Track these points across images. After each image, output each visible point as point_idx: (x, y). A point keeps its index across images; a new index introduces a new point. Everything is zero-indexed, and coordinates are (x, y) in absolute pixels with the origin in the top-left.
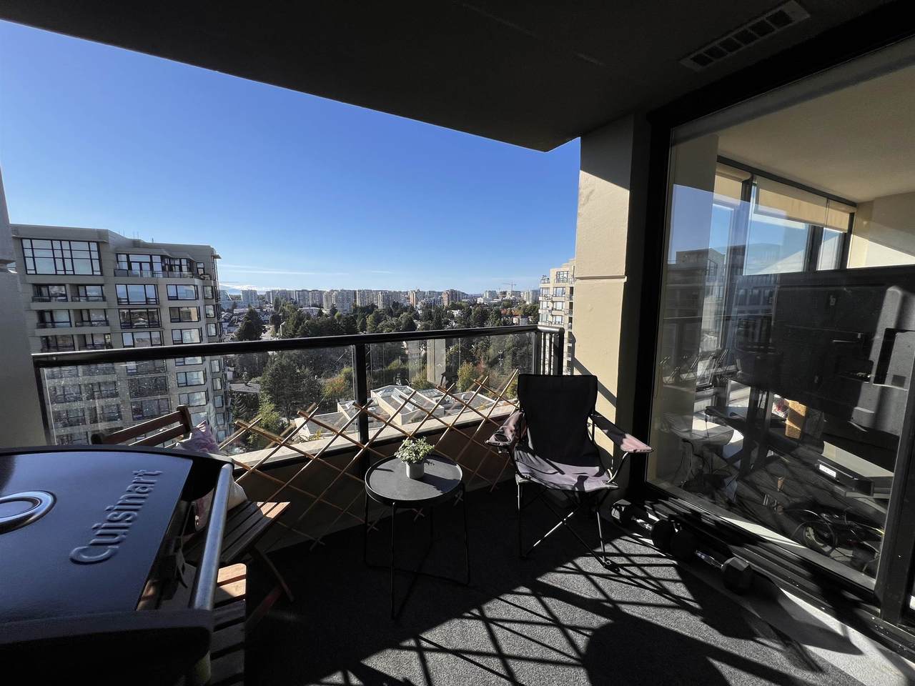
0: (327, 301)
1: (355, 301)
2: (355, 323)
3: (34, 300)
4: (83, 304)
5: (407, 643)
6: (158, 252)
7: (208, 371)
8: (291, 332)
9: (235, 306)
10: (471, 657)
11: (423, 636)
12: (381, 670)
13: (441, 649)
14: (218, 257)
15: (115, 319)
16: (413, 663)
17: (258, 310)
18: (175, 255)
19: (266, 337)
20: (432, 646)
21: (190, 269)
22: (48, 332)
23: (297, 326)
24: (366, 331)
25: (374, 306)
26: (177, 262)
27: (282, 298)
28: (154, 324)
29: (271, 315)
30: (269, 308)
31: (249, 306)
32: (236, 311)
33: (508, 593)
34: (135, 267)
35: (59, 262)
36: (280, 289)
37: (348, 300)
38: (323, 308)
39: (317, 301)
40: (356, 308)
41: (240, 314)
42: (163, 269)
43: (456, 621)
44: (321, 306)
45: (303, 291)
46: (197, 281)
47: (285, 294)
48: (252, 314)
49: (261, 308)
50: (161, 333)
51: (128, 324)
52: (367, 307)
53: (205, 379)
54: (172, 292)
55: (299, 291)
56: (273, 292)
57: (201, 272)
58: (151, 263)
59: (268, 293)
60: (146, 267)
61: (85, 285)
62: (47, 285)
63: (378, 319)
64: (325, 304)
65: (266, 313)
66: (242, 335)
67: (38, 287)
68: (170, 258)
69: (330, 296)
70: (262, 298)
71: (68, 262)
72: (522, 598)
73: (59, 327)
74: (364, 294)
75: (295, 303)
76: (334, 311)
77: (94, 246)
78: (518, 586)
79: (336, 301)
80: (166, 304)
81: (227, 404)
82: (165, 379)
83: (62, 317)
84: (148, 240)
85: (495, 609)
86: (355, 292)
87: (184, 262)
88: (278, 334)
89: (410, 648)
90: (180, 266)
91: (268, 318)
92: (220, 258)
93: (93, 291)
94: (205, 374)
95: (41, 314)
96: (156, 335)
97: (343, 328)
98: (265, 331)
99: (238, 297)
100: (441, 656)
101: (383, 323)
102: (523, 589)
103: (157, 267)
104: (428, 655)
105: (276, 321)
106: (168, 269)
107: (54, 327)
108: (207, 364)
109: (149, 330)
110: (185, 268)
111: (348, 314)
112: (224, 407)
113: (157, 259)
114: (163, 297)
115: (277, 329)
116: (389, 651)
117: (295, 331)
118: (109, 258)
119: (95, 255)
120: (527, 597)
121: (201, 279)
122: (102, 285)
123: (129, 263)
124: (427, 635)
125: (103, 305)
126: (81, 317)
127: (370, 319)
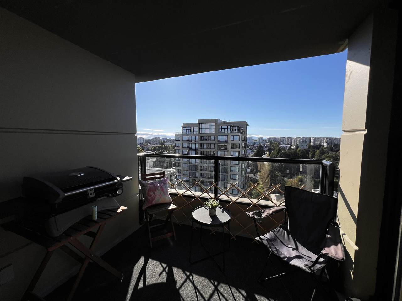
0: (294, 142)
1: (310, 143)
2: (309, 154)
3: (200, 141)
4: (210, 142)
5: (187, 273)
6: (229, 124)
7: (240, 167)
8: (275, 155)
9: (255, 144)
10: (198, 294)
11: (193, 275)
12: (174, 273)
13: (193, 283)
14: (248, 125)
15: (217, 147)
16: (182, 279)
17: (263, 146)
18: (235, 125)
19: (265, 157)
20: (192, 280)
21: (238, 130)
22: (202, 150)
23: (278, 153)
24: (314, 158)
25: (321, 146)
26: (235, 128)
27: (273, 141)
28: (226, 149)
29: (268, 148)
30: (268, 145)
31: (260, 144)
32: (255, 146)
33: (235, 288)
34: (223, 130)
35: (206, 129)
36: (273, 137)
37: (306, 142)
38: (292, 145)
39: (289, 142)
40: (310, 146)
41: (256, 147)
42: (231, 130)
43: (207, 280)
44: (291, 145)
45: (283, 138)
46: (240, 134)
47: (275, 139)
48: (260, 147)
49: (264, 145)
50: (228, 152)
51: (219, 149)
52: (317, 146)
53: (239, 170)
54: (232, 139)
55: (281, 138)
56: (270, 138)
57: (242, 131)
58: (227, 129)
59: (268, 138)
60: (226, 130)
61: (211, 136)
62: (203, 136)
63: (323, 153)
64: (293, 144)
65: (266, 147)
66: (255, 155)
67: (201, 137)
68: (233, 127)
69: (297, 140)
70: (265, 141)
71: (208, 129)
72: (239, 294)
73: (204, 148)
74: (315, 139)
75: (279, 143)
76: (297, 147)
77: (214, 124)
78: (243, 289)
79: (299, 143)
80: (230, 142)
81: (245, 181)
82: (227, 168)
83: (205, 146)
84: (228, 121)
85: (224, 288)
86: (310, 138)
87: (237, 127)
88: (270, 156)
89: (186, 275)
90: (236, 129)
91: (267, 149)
92: (249, 125)
93: (213, 138)
94: (239, 168)
95: (201, 144)
96: (226, 153)
97: (301, 156)
98: (265, 154)
99: (256, 140)
100: (191, 285)
101: (326, 155)
102: (243, 292)
103: (229, 130)
104: (188, 281)
105: (270, 150)
106: (232, 130)
107: (203, 148)
108: (240, 164)
109: (224, 151)
110: (237, 130)
111: (305, 149)
112: (244, 182)
113: (229, 127)
114: (230, 140)
115: (269, 154)
116: (181, 270)
117: (277, 155)
118: (217, 127)
119: (214, 127)
120: (241, 296)
121: (241, 133)
122: (214, 136)
123: (222, 129)
124: (194, 276)
125: (214, 142)
126: (209, 147)
127: (317, 152)
